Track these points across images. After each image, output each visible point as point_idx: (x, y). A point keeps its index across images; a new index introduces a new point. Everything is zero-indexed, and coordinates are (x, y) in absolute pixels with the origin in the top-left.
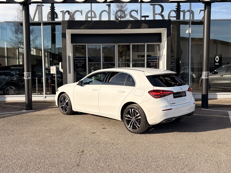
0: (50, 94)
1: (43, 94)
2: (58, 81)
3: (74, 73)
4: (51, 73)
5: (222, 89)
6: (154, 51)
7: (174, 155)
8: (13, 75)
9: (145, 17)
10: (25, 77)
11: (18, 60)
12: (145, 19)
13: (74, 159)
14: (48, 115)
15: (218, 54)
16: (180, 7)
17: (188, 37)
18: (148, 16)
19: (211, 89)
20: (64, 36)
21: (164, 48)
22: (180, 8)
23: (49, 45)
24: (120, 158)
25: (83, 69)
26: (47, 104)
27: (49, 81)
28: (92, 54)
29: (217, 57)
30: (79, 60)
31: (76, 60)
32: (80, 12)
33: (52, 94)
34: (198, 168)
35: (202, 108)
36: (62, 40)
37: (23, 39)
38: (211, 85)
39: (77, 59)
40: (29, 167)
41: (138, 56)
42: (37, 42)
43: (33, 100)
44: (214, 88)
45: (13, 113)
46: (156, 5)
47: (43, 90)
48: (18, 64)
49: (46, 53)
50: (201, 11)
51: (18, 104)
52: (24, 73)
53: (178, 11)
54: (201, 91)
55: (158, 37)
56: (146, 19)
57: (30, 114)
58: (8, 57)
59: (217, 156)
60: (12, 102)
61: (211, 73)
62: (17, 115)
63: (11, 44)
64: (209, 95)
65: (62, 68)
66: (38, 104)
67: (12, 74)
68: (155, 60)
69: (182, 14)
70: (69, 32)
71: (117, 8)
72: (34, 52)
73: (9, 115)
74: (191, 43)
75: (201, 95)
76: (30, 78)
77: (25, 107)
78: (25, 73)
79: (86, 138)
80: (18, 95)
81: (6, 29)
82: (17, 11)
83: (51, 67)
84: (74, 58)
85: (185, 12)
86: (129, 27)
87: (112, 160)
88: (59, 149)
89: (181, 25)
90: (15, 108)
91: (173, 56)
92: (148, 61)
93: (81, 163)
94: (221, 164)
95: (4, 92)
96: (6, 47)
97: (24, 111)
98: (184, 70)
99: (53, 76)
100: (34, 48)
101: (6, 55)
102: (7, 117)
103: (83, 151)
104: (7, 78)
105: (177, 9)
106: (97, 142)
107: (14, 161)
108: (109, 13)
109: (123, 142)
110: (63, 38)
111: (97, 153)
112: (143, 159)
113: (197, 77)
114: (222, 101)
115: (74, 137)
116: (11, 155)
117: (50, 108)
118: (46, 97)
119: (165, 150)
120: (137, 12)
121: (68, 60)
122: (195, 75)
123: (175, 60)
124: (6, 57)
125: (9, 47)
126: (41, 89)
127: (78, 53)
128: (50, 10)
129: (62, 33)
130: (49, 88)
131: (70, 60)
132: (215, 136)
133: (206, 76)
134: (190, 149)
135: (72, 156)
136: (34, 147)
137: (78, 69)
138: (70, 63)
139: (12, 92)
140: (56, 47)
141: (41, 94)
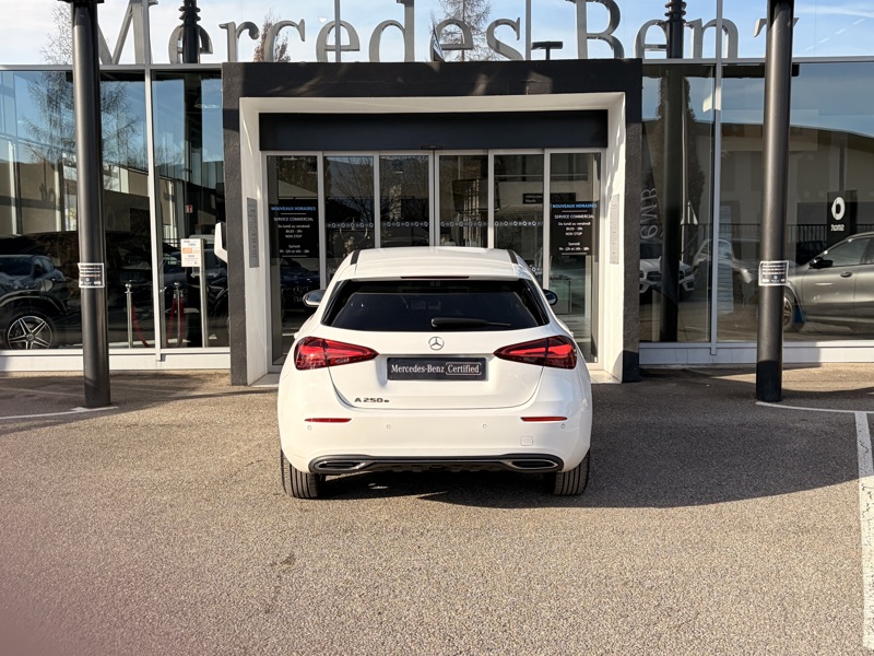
0: (180, 345)
1: (153, 346)
2: (210, 294)
3: (272, 264)
4: (184, 264)
5: (848, 329)
6: (585, 179)
7: (628, 574)
8: (39, 272)
9: (548, 46)
10: (84, 279)
11: (58, 213)
12: (548, 54)
13: (254, 586)
14: (170, 426)
16: (684, 9)
18: (558, 45)
19: (808, 326)
20: (231, 120)
21: (616, 168)
22: (684, 13)
23: (175, 149)
24: (424, 586)
25: (307, 251)
26: (167, 383)
27: (178, 295)
28: (351, 187)
29: (840, 201)
30: (289, 216)
31: (280, 214)
32: (295, 29)
33: (189, 345)
34: (710, 622)
35: (759, 399)
36: (226, 137)
37: (75, 134)
38: (805, 313)
39: (283, 211)
40: (87, 615)
41: (526, 198)
42: (135, 142)
43: (111, 368)
44: (817, 321)
45: (36, 419)
47: (153, 330)
48: (58, 229)
49: (170, 186)
50: (762, 22)
51: (58, 383)
52: (79, 264)
53: (675, 23)
54: (755, 335)
55: (594, 126)
56: (551, 58)
57: (100, 421)
58: (20, 203)
59: (785, 577)
60: (36, 375)
61: (807, 266)
62: (51, 424)
64: (785, 351)
65: (224, 246)
66: (134, 386)
67: (38, 265)
68: (582, 216)
69: (689, 35)
70: (250, 109)
72: (120, 183)
73: (23, 424)
74: (722, 148)
76: (100, 284)
77: (82, 396)
78: (83, 266)
80: (56, 347)
81: (12, 93)
82: (57, 18)
83: (184, 243)
84: (270, 206)
85: (703, 30)
86: (481, 87)
87: (397, 592)
88: (203, 550)
90: (45, 400)
91: (655, 201)
92: (556, 217)
93: (280, 603)
94: (797, 604)
95: (4, 337)
96: (11, 160)
97: (80, 410)
99: (193, 275)
100: (121, 166)
101: (13, 195)
102: (13, 431)
103: (290, 560)
104: (17, 281)
105: (672, 17)
106: (344, 526)
107: (33, 595)
108: (408, 32)
109: (441, 526)
110: (229, 132)
111: (341, 564)
112: (509, 587)
114: (840, 372)
115: (260, 507)
116: (25, 573)
117: (178, 399)
118: (163, 357)
119: (596, 556)
120: (515, 26)
121: (249, 216)
122: (750, 272)
123: (659, 216)
124: (13, 202)
125: (25, 160)
126: (145, 325)
127: (295, 184)
128: (182, 22)
129: (224, 111)
130: (176, 321)
131: (256, 216)
133: (776, 277)
134: (690, 551)
135: (251, 576)
136: (109, 546)
137: (286, 248)
138: (257, 227)
139: (35, 339)
140: (204, 161)
141: (147, 346)
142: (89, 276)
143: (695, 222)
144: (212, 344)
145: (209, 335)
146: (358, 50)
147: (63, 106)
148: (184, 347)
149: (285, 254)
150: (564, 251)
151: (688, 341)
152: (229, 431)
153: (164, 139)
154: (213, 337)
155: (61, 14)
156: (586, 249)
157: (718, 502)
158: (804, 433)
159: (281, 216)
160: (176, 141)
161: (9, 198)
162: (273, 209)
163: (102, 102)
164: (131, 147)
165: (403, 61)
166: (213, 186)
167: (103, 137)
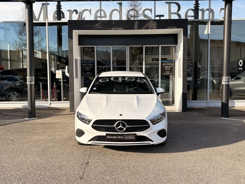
0: (55, 101)
1: (48, 101)
2: (64, 86)
3: (81, 78)
4: (57, 77)
6: (170, 54)
7: (188, 168)
8: (16, 80)
9: (160, 16)
10: (28, 81)
11: (21, 64)
12: (160, 18)
13: (77, 171)
14: (52, 123)
15: (242, 58)
16: (199, 5)
17: (207, 39)
18: (163, 16)
19: (233, 96)
20: (70, 36)
22: (199, 7)
23: (54, 47)
24: (127, 171)
25: (91, 74)
27: (55, 86)
28: (103, 57)
29: (241, 61)
30: (86, 64)
32: (88, 11)
33: (58, 101)
35: (222, 117)
36: (69, 41)
37: (26, 42)
38: (233, 92)
39: (85, 63)
40: (28, 179)
41: (153, 60)
42: (43, 44)
44: (236, 95)
45: (14, 121)
46: (172, 3)
47: (48, 97)
48: (21, 68)
49: (53, 56)
50: (222, 9)
52: (27, 77)
53: (196, 10)
54: (221, 98)
55: (174, 38)
58: (11, 60)
59: (236, 170)
61: (233, 79)
63: (15, 46)
64: (229, 103)
65: (68, 72)
67: (16, 79)
68: (170, 64)
69: (200, 13)
70: (76, 33)
71: (130, 7)
72: (39, 55)
74: (210, 45)
75: (221, 103)
76: (33, 83)
77: (27, 115)
78: (28, 77)
79: (92, 148)
81: (9, 30)
82: (22, 10)
83: (57, 72)
84: (81, 61)
85: (204, 11)
87: (119, 173)
88: (62, 160)
89: (199, 25)
90: (17, 116)
91: (191, 60)
92: (163, 64)
93: (85, 176)
94: (240, 178)
95: (6, 98)
96: (9, 50)
97: (27, 119)
98: (204, 75)
99: (59, 81)
100: (39, 51)
101: (9, 58)
103: (87, 163)
104: (10, 83)
105: (195, 8)
106: (103, 153)
107: (12, 173)
108: (120, 12)
110: (70, 39)
111: (103, 165)
112: (153, 172)
113: (218, 83)
116: (10, 166)
117: (55, 116)
118: (50, 104)
119: (178, 163)
120: (151, 10)
121: (75, 64)
122: (216, 81)
123: (192, 64)
124: (9, 60)
125: (13, 49)
126: (46, 95)
127: (87, 56)
128: (57, 9)
130: (54, 94)
131: (77, 64)
132: (234, 148)
133: (227, 81)
134: (206, 161)
135: (76, 168)
136: (35, 158)
137: (86, 73)
138: (77, 67)
139: (14, 99)
140: (63, 50)
141: (46, 101)
142: (30, 81)
143: (200, 67)
144: (64, 100)
145: (64, 98)
146: (106, 17)
147: (23, 34)
148: (56, 101)
149: (85, 75)
150: (165, 74)
151: (200, 100)
152: (69, 125)
153: (51, 43)
154: (65, 98)
155: (23, 9)
156: (171, 73)
157: (213, 147)
158: (236, 127)
159: (84, 64)
160: (55, 44)
161: (8, 59)
162: (82, 62)
163: (34, 33)
164: (42, 46)
165: (119, 20)
166: (65, 56)
167: (34, 43)
